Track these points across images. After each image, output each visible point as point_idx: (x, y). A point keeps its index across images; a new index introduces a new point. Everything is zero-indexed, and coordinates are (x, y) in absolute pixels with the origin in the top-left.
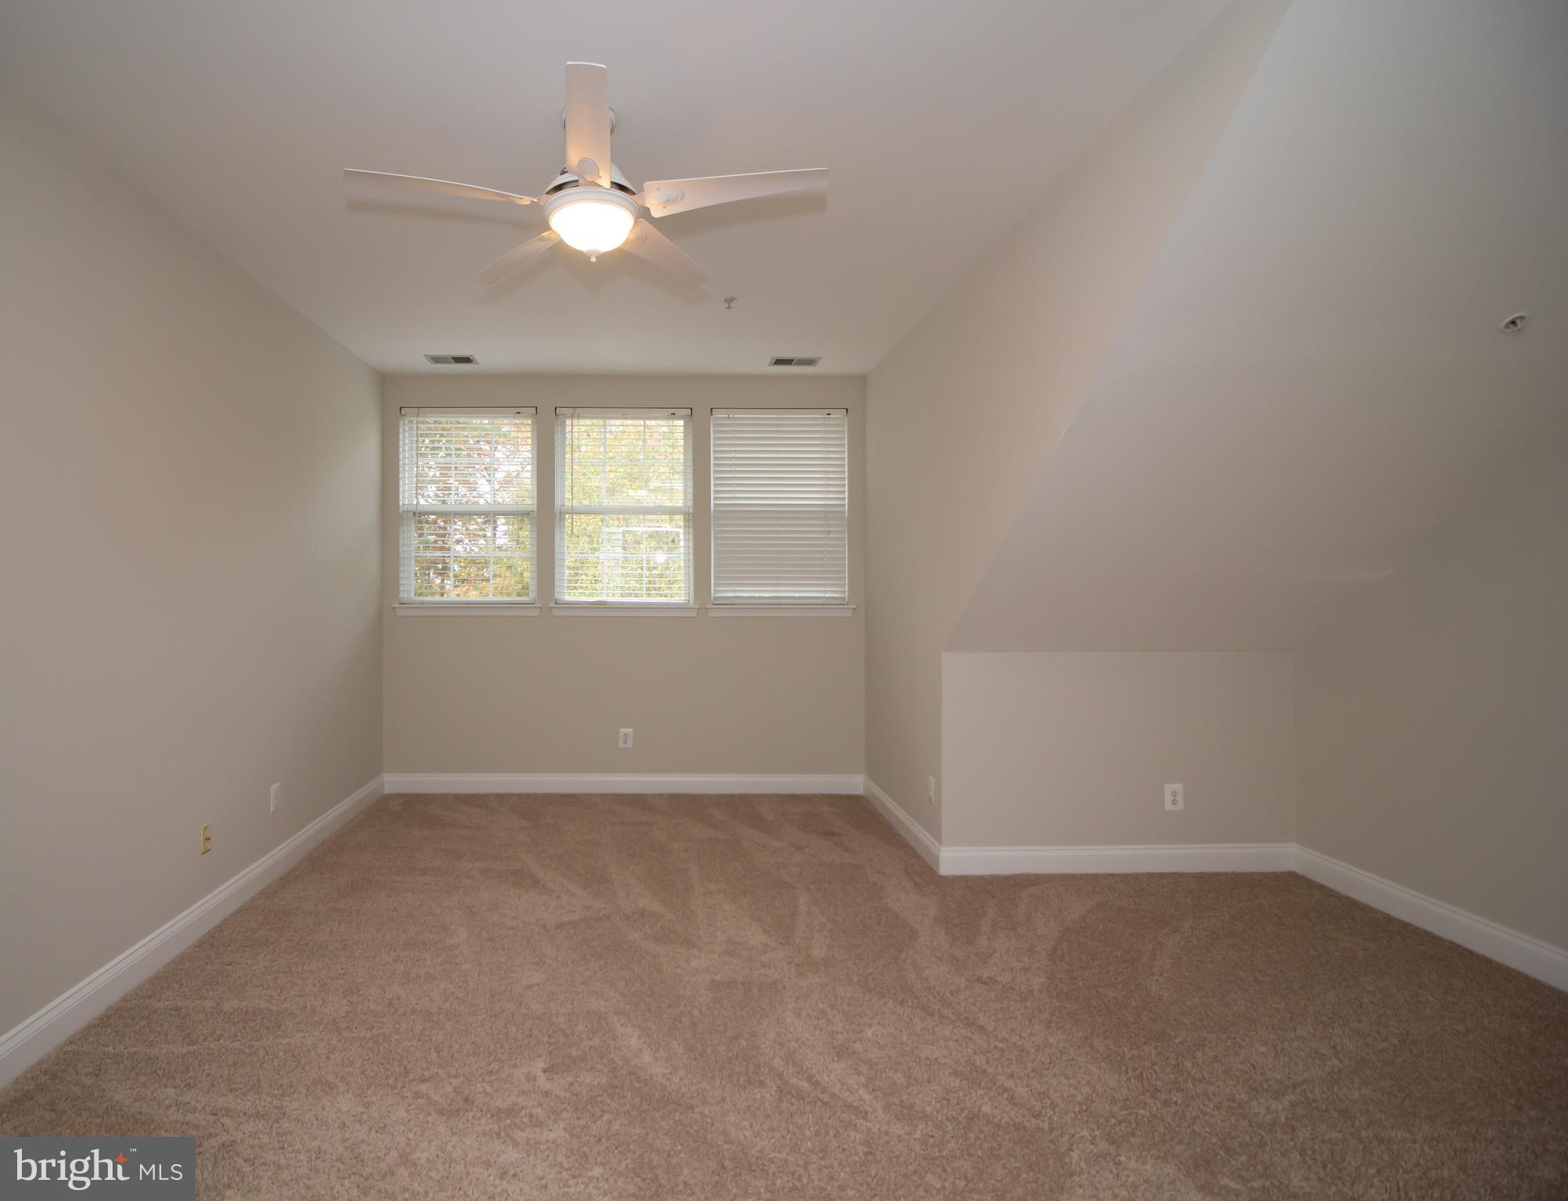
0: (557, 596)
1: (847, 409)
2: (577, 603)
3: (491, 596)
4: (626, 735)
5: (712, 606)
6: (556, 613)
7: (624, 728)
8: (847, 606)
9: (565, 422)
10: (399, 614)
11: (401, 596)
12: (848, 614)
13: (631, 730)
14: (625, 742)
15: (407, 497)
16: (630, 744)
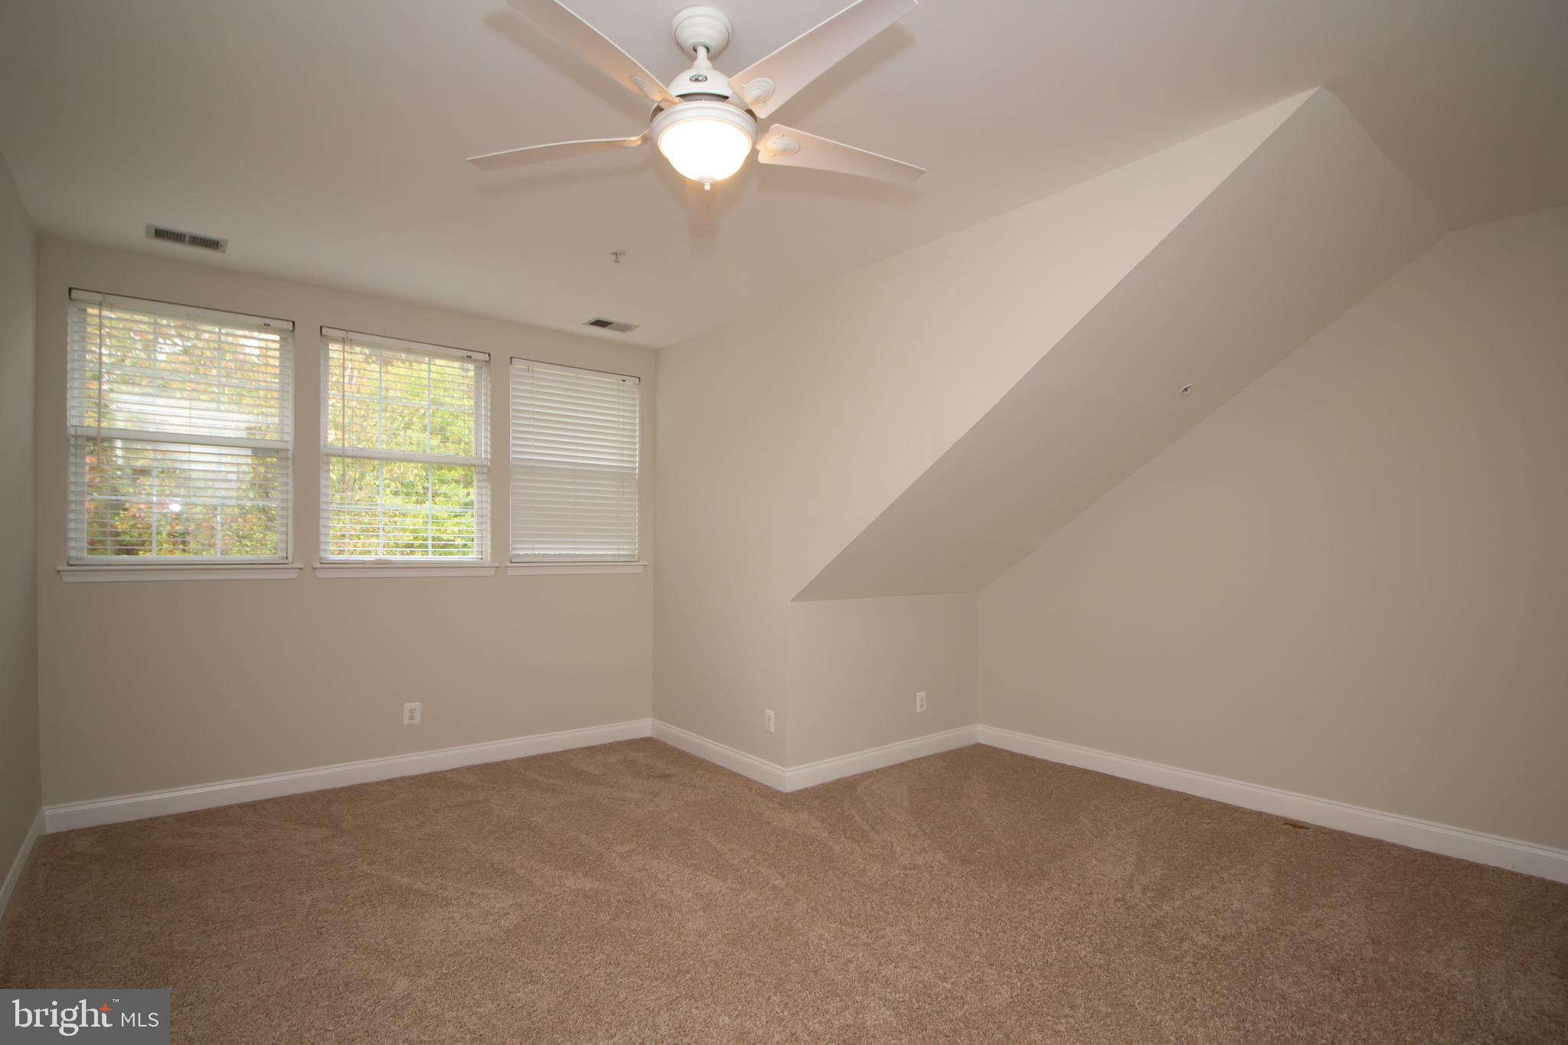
0: (323, 554)
1: (639, 378)
2: (348, 563)
4: (412, 711)
5: (513, 564)
6: (325, 574)
7: (408, 702)
8: (638, 563)
9: (328, 346)
10: (62, 582)
11: (66, 554)
12: (640, 570)
13: (418, 703)
14: (411, 718)
15: (79, 416)
16: (417, 721)
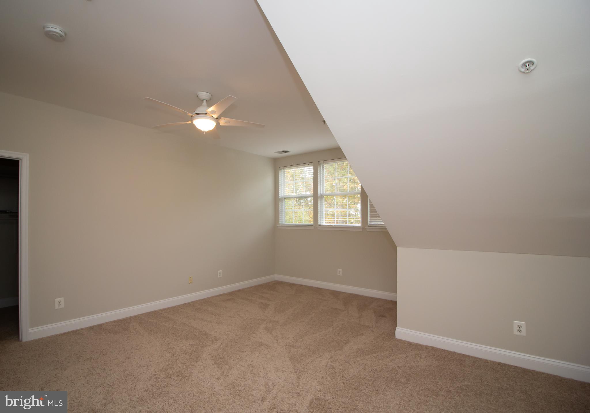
0: (319, 223)
2: (325, 225)
3: (303, 223)
4: (340, 271)
5: (368, 227)
6: (319, 229)
7: (339, 269)
10: (279, 228)
11: (280, 223)
14: (339, 274)
15: (281, 194)
16: (341, 274)
